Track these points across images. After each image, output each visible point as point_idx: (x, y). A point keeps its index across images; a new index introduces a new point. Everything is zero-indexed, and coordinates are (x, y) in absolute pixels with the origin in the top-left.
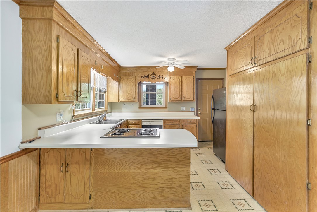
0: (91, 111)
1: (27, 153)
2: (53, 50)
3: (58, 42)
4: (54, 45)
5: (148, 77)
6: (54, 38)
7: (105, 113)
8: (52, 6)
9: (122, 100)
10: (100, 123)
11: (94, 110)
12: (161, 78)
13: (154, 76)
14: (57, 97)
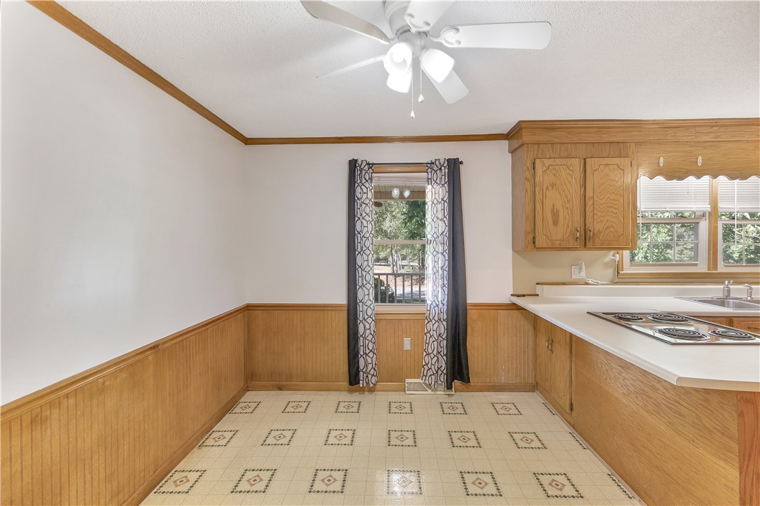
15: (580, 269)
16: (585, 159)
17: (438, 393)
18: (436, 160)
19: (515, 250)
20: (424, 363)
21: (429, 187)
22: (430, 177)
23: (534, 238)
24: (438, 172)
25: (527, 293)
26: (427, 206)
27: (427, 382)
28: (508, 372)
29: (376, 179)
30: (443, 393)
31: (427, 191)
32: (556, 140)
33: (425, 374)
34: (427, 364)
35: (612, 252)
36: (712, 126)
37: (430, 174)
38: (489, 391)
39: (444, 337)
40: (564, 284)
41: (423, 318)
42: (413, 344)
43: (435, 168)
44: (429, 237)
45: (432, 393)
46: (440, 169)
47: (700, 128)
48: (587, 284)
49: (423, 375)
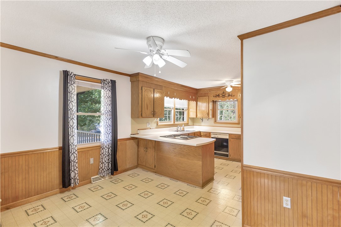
0: (172, 123)
1: (133, 139)
2: (140, 94)
3: (142, 90)
4: (140, 91)
5: (218, 96)
6: (140, 88)
7: (183, 125)
8: (139, 75)
9: (199, 116)
10: (177, 132)
11: (174, 122)
12: (230, 96)
13: (224, 94)
14: (142, 115)
15: (149, 124)
16: (154, 89)
17: (106, 178)
18: (106, 79)
19: (132, 117)
20: (100, 168)
21: (103, 90)
22: (103, 86)
23: (142, 113)
24: (108, 85)
26: (101, 99)
27: (102, 175)
28: (130, 163)
29: (77, 82)
30: (108, 178)
31: (101, 92)
32: (148, 82)
33: (101, 172)
34: (101, 168)
35: (156, 119)
37: (103, 84)
38: (123, 172)
39: (110, 154)
41: (100, 148)
42: (94, 160)
43: (106, 82)
44: (103, 112)
45: (104, 179)
46: (109, 84)
49: (100, 173)
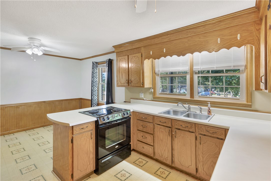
25: (127, 101)
36: (168, 35)
40: (137, 99)
47: (163, 37)
48: (144, 100)
